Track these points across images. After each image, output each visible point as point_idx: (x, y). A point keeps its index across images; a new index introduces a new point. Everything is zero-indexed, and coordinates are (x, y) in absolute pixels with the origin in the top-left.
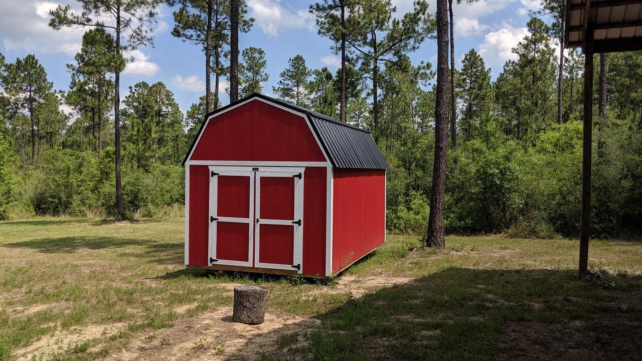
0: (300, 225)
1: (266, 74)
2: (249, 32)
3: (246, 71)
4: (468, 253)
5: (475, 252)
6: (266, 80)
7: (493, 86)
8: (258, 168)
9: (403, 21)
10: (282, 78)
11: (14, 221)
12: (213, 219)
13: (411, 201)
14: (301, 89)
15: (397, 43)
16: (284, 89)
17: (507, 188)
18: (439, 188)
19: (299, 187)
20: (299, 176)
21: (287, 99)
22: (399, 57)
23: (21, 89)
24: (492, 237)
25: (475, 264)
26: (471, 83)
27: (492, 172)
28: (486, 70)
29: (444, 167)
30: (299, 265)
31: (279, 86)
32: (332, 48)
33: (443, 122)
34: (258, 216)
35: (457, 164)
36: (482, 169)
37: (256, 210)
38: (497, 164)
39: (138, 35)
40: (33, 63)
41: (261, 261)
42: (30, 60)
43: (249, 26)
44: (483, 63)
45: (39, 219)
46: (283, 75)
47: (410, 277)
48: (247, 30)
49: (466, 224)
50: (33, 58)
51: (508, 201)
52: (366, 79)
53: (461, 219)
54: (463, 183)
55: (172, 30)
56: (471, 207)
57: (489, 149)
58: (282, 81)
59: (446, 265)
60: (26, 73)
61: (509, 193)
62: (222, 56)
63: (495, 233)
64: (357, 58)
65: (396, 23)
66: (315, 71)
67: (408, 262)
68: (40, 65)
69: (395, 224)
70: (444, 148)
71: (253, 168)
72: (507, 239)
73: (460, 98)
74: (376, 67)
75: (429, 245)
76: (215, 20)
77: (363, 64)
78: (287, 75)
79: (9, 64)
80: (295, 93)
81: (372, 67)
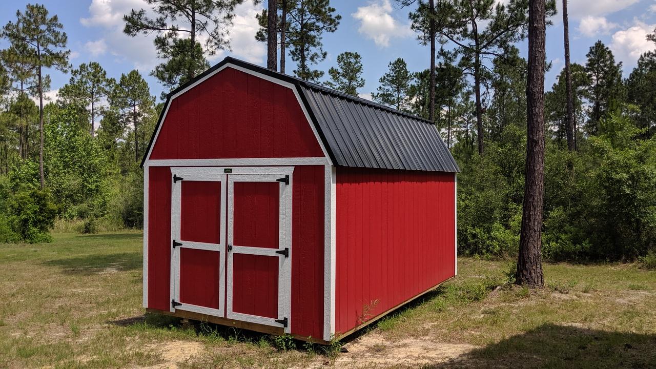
0: (287, 256)
1: (362, 79)
2: (336, 31)
3: (341, 77)
4: (579, 296)
5: (589, 295)
6: (362, 85)
7: (626, 83)
8: (231, 170)
9: (509, 6)
10: (382, 83)
11: (100, 233)
12: (176, 244)
13: (510, 216)
14: (402, 94)
15: (502, 33)
16: (383, 95)
17: (642, 201)
18: (534, 199)
19: (286, 195)
20: (286, 180)
21: (387, 105)
22: (506, 49)
23: (126, 104)
24: (620, 267)
25: (585, 320)
26: (598, 80)
27: (618, 177)
28: (615, 65)
29: (541, 169)
30: (286, 319)
31: (378, 92)
32: (419, 38)
33: (538, 104)
34: (231, 242)
35: (572, 169)
36: (604, 174)
37: (228, 232)
38: (626, 167)
39: (216, 38)
40: (136, 78)
41: (235, 309)
42: (133, 75)
43: (336, 25)
44: (612, 57)
45: (126, 231)
46: (382, 80)
47: (470, 342)
48: (334, 29)
49: (582, 248)
50: (137, 73)
51: (643, 217)
52: (466, 75)
53: (576, 241)
54: (581, 194)
55: (256, 35)
56: (591, 225)
57: (614, 148)
58: (382, 86)
59: (539, 320)
60: (131, 88)
61: (644, 207)
62: (308, 59)
63: (625, 262)
64: (456, 52)
65: (500, 9)
66: (417, 74)
67: (483, 308)
68: (143, 80)
69: (488, 246)
70: (540, 141)
71: (225, 169)
72: (642, 271)
73: (585, 97)
74: (477, 61)
75: (518, 282)
76: (300, 22)
77: (463, 58)
78: (388, 80)
79: (110, 78)
80: (396, 98)
81: (474, 61)
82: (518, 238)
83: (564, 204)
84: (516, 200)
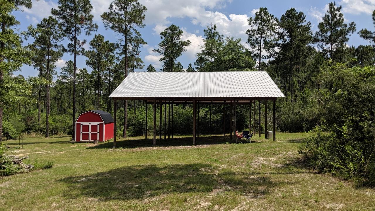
0: (99, 133)
1: (56, 72)
8: (90, 123)
12: (81, 133)
16: (62, 76)
19: (98, 126)
30: (98, 140)
37: (90, 131)
41: (91, 139)
46: (62, 69)
53: (134, 132)
58: (62, 72)
66: (80, 69)
78: (65, 69)
80: (69, 78)
82: (123, 133)
83: (132, 125)
84: (122, 125)
